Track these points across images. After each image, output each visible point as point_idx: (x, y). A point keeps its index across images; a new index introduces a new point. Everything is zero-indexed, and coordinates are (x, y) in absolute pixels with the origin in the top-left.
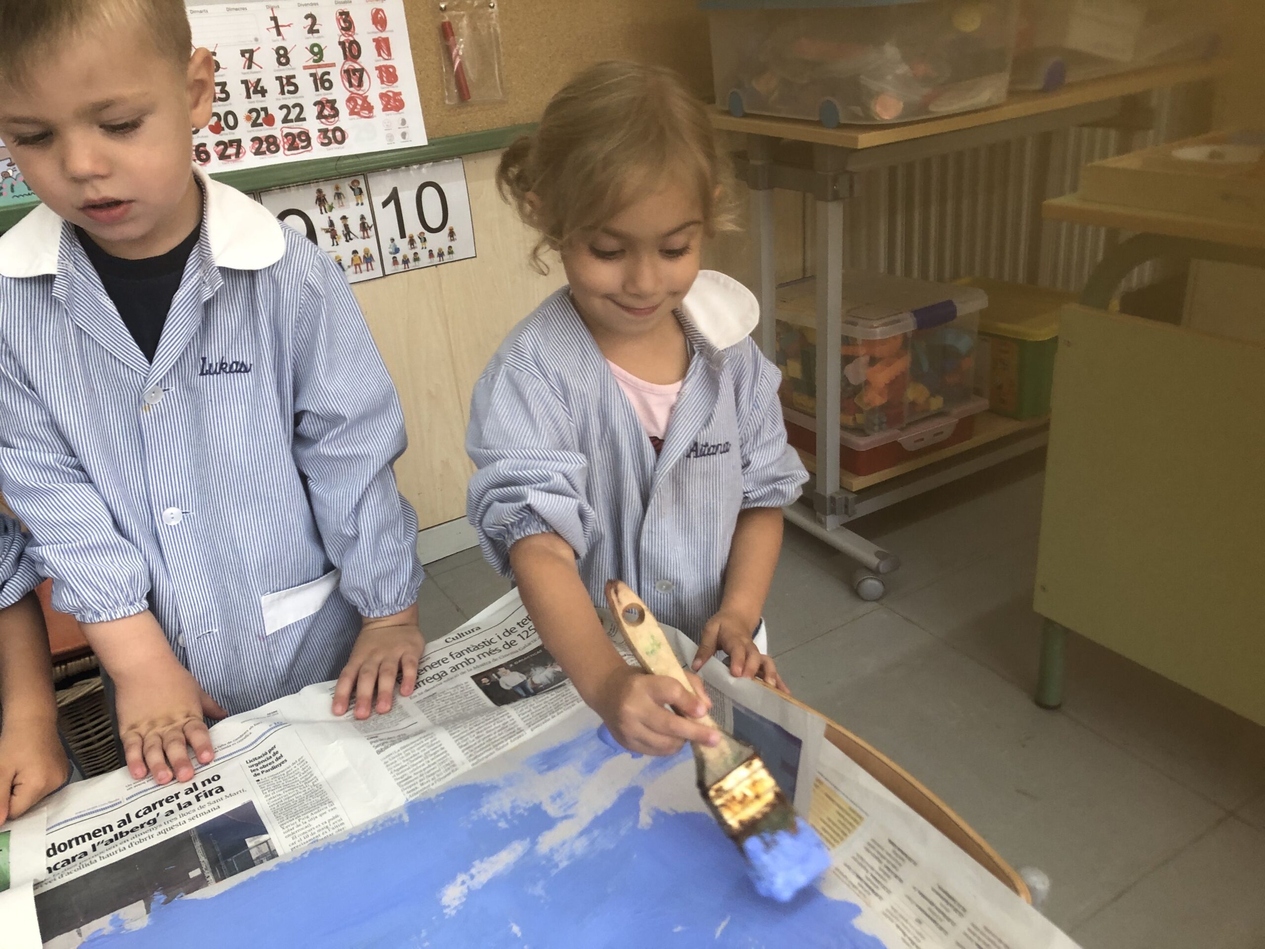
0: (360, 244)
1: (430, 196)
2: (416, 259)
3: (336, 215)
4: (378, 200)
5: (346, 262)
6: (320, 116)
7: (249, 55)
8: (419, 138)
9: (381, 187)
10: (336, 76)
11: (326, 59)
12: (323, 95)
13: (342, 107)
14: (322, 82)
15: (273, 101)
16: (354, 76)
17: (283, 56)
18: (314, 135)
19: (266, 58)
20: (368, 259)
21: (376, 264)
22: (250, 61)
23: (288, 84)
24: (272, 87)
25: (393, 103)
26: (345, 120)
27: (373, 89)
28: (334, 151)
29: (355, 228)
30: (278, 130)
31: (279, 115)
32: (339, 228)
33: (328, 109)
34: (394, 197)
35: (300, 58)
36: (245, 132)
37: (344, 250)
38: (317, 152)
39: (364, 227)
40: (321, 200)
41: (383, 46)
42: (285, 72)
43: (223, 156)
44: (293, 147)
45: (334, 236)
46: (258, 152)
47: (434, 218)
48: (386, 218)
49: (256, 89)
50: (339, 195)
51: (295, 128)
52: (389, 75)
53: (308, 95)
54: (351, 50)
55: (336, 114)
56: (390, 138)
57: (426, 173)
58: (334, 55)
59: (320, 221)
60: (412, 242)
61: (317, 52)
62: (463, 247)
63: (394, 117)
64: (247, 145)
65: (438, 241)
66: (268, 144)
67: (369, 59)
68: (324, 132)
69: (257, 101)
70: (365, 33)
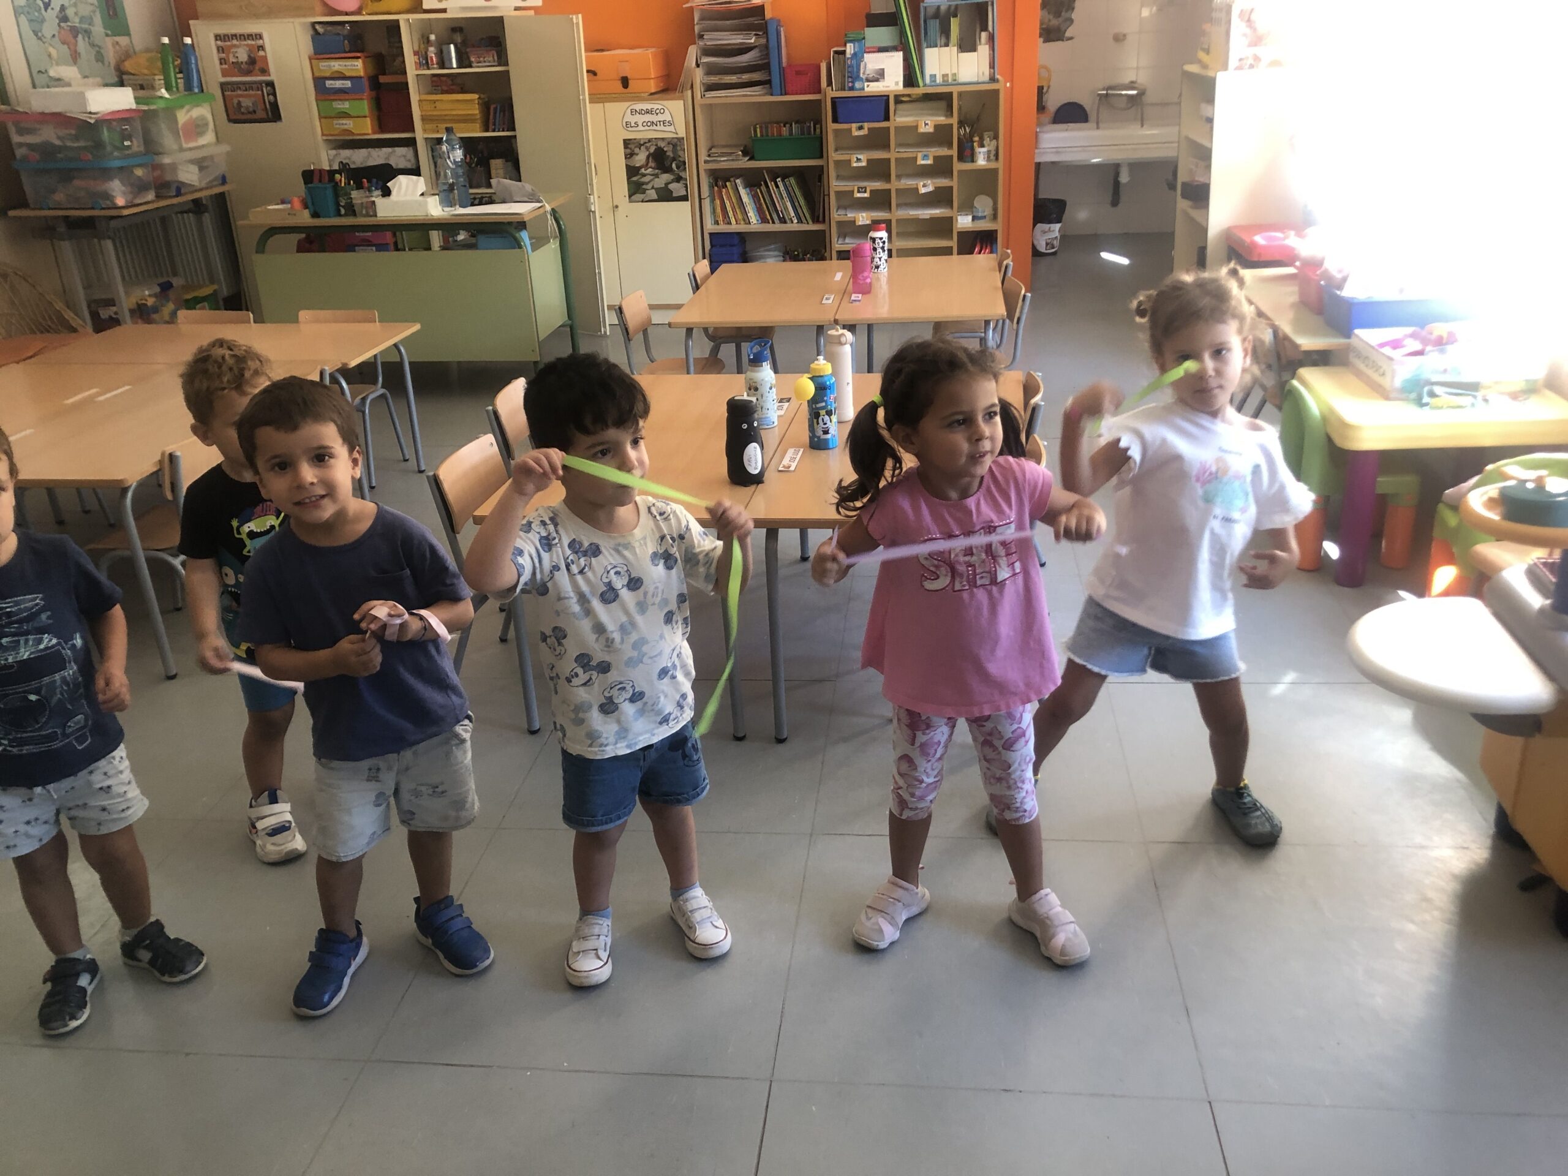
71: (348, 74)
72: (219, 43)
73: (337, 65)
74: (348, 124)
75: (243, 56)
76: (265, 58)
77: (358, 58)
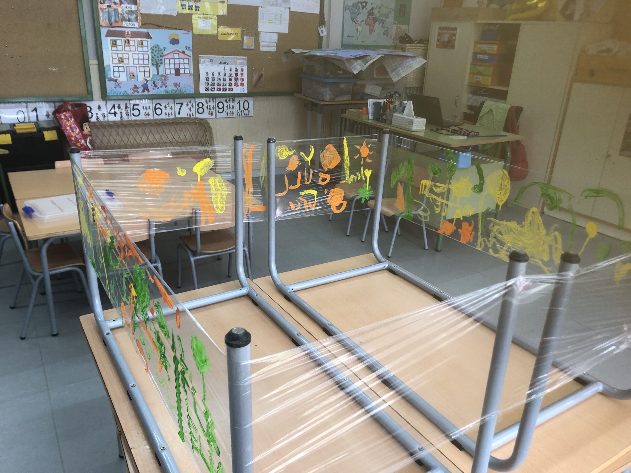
0: (232, 110)
1: (246, 103)
2: (242, 115)
3: (228, 104)
4: (236, 102)
5: (229, 113)
6: (229, 85)
7: (219, 74)
8: (246, 92)
9: (237, 100)
10: (233, 79)
11: (232, 75)
12: (230, 82)
13: (233, 84)
14: (230, 79)
15: (222, 82)
16: (236, 79)
17: (225, 74)
18: (227, 89)
19: (222, 74)
20: (233, 113)
21: (234, 114)
22: (219, 75)
23: (225, 79)
24: (222, 79)
25: (242, 85)
26: (233, 87)
27: (239, 82)
28: (230, 92)
29: (231, 107)
30: (221, 87)
31: (222, 84)
32: (229, 106)
33: (230, 84)
34: (239, 102)
35: (228, 75)
36: (216, 87)
37: (229, 111)
38: (228, 92)
39: (233, 107)
40: (226, 101)
41: (242, 74)
42: (224, 77)
43: (211, 90)
44: (223, 90)
45: (227, 108)
46: (217, 90)
47: (246, 107)
48: (237, 106)
49: (219, 79)
50: (229, 100)
51: (224, 87)
52: (242, 80)
53: (228, 81)
54: (236, 74)
55: (232, 85)
56: (241, 91)
57: (246, 98)
58: (233, 75)
59: (225, 104)
60: (241, 111)
61: (231, 74)
62: (251, 114)
63: (242, 87)
64: (216, 89)
65: (246, 112)
66: (219, 89)
67: (239, 76)
68: (229, 88)
69: (219, 82)
70: (239, 72)
71: (488, 52)
72: (439, 31)
73: (485, 47)
74: (480, 78)
75: (446, 38)
76: (455, 40)
77: (496, 44)
